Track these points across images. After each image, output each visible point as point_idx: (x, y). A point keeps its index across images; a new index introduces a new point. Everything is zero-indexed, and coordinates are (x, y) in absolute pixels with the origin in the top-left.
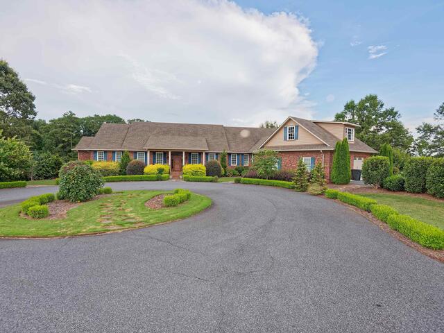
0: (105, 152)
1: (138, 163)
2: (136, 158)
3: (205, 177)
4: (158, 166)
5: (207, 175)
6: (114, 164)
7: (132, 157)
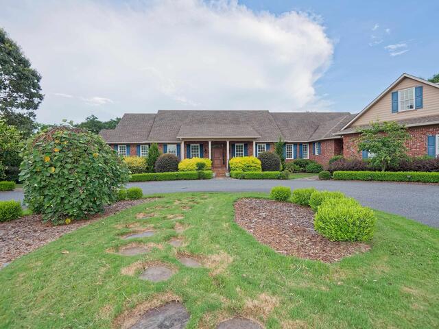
0: (128, 145)
1: (171, 157)
2: (165, 151)
3: (260, 172)
4: (197, 160)
5: (263, 170)
6: (140, 160)
7: (161, 150)
